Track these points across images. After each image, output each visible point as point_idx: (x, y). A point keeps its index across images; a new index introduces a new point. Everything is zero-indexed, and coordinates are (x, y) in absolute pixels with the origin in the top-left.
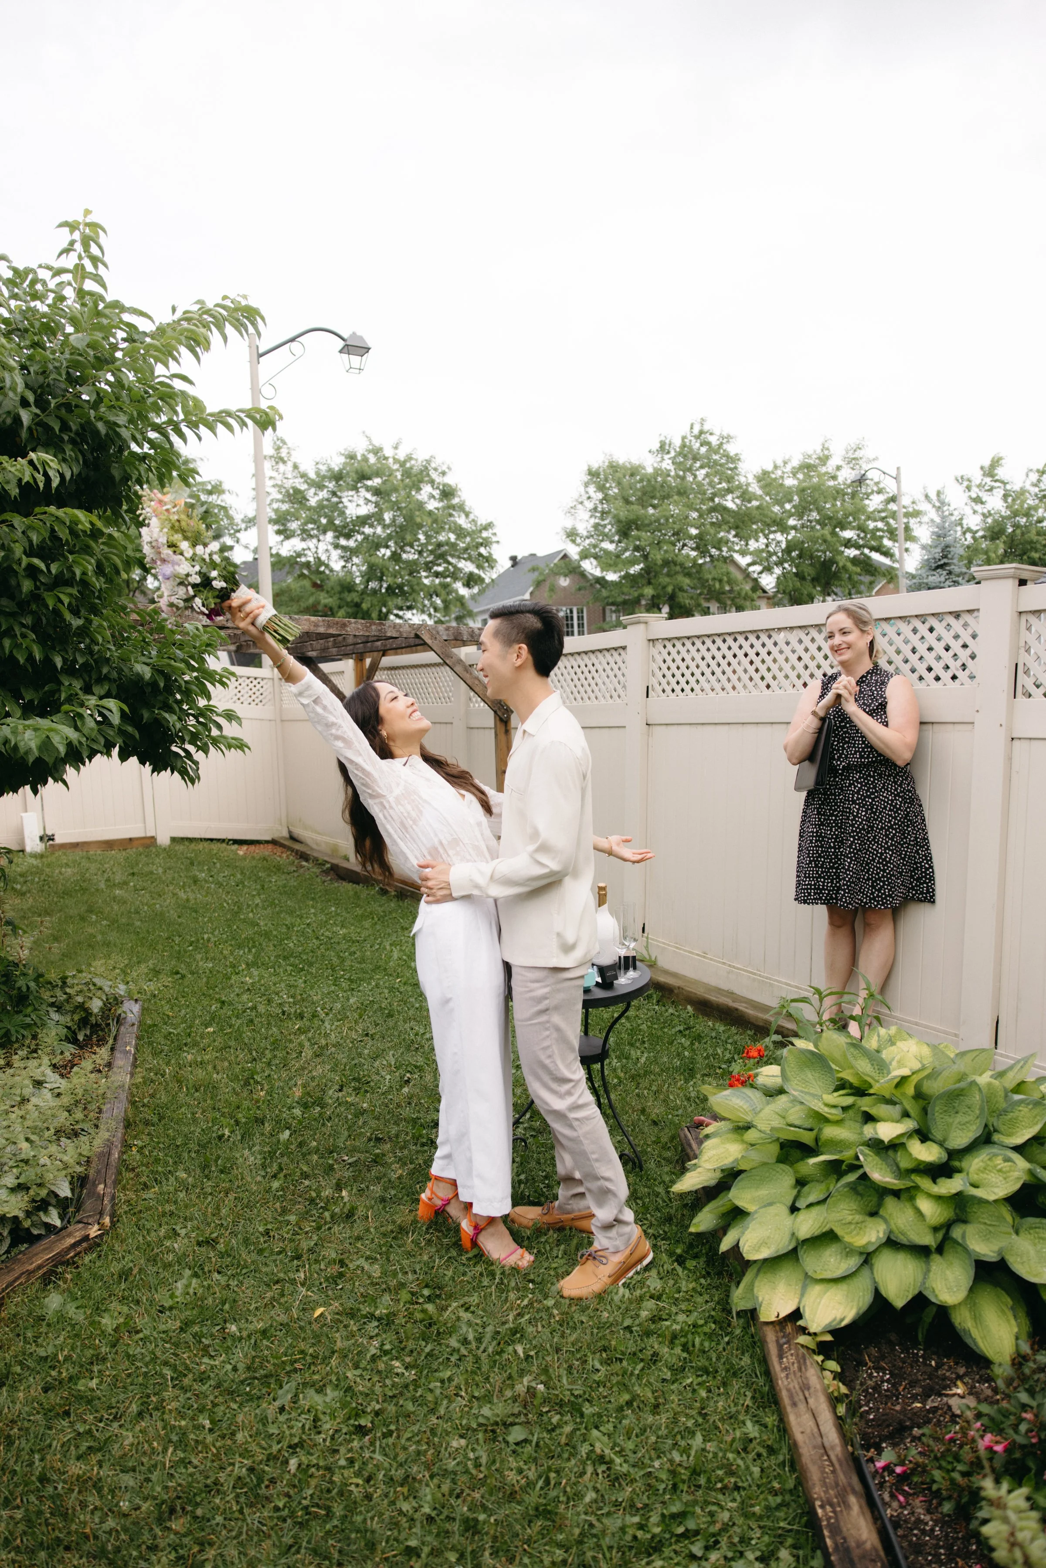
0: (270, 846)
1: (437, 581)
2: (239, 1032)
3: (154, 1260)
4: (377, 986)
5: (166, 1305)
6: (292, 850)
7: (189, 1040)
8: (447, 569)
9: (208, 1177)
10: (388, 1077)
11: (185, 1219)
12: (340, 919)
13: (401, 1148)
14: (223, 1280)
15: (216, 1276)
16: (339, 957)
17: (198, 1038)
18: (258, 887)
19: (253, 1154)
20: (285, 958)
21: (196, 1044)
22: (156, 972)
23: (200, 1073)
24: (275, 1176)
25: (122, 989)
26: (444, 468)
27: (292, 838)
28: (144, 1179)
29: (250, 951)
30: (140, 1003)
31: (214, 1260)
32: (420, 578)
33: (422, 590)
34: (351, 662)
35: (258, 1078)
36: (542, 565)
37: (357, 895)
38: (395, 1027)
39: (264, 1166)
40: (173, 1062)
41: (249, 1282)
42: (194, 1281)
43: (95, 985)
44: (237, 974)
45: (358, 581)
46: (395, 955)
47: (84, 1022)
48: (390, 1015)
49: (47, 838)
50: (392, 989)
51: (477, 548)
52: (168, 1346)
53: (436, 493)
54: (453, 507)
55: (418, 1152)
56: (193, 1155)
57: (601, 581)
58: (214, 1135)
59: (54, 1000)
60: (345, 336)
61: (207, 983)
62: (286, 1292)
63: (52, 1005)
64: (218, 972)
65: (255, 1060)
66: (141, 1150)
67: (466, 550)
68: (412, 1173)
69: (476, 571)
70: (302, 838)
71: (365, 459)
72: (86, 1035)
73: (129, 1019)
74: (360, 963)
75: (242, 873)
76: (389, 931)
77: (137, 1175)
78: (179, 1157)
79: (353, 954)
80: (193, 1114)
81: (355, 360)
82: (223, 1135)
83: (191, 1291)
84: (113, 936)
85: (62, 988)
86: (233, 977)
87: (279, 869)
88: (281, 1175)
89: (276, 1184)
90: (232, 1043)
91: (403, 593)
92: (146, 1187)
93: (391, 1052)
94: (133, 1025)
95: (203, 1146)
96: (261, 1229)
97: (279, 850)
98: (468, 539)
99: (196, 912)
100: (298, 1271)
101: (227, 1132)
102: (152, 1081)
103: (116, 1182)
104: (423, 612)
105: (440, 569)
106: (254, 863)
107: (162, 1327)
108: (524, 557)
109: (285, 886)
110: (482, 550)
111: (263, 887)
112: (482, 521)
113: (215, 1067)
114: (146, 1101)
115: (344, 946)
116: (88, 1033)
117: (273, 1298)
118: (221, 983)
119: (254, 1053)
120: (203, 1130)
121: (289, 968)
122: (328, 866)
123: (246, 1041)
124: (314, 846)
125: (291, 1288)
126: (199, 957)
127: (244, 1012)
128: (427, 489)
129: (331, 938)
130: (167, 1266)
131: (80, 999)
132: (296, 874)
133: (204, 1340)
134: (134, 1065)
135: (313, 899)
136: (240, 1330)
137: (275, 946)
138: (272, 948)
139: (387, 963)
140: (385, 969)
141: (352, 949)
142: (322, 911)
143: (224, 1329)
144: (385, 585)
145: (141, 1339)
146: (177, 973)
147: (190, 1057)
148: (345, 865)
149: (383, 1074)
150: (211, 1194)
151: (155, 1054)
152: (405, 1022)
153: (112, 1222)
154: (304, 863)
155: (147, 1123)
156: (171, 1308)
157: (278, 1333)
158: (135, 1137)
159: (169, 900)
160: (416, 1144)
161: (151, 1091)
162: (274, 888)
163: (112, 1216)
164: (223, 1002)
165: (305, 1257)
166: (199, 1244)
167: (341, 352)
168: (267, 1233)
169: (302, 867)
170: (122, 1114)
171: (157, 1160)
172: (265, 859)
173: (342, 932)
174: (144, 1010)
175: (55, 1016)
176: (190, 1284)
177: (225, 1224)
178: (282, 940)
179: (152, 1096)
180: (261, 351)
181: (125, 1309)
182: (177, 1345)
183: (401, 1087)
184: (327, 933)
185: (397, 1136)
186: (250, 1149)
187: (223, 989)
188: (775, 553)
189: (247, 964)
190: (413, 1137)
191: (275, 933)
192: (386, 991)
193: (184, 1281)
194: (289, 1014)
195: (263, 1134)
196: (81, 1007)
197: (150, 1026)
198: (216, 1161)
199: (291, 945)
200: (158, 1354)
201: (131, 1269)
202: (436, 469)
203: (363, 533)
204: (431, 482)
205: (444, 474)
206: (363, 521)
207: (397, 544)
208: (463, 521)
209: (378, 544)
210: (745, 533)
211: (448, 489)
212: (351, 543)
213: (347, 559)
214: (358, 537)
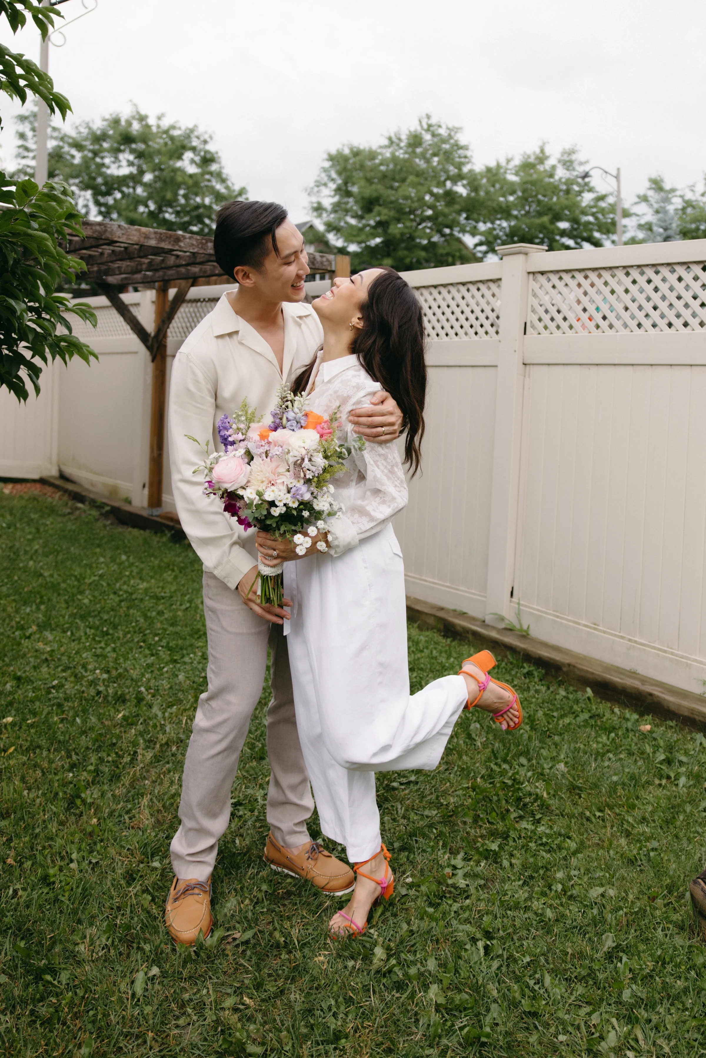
0: (38, 485)
6: (66, 491)
8: (202, 230)
12: (135, 570)
16: (146, 617)
18: (33, 530)
20: (83, 618)
26: (206, 137)
27: (63, 476)
29: (38, 609)
37: (146, 542)
53: (198, 159)
54: (211, 173)
70: (74, 478)
71: (129, 124)
75: (11, 514)
79: (160, 613)
87: (52, 510)
97: (49, 490)
105: (195, 229)
106: (23, 503)
109: (63, 530)
111: (38, 530)
112: (236, 187)
115: (148, 603)
118: (11, 651)
119: (76, 756)
121: (90, 632)
122: (108, 508)
123: (60, 737)
124: (87, 486)
127: (49, 693)
128: (188, 155)
129: (131, 594)
132: (72, 517)
135: (99, 546)
137: (66, 602)
138: (64, 605)
142: (113, 560)
148: (127, 508)
154: (80, 505)
162: (50, 532)
164: (19, 679)
169: (77, 509)
172: (35, 499)
173: (144, 585)
178: (74, 595)
184: (125, 587)
187: (15, 659)
188: (498, 236)
189: (38, 625)
191: (63, 585)
194: (105, 697)
199: (86, 601)
202: (198, 138)
203: (122, 192)
204: (194, 149)
205: (205, 142)
206: (122, 181)
207: (156, 203)
208: (219, 187)
209: (138, 201)
210: (475, 216)
211: (208, 156)
212: (110, 200)
213: (106, 215)
214: (118, 195)
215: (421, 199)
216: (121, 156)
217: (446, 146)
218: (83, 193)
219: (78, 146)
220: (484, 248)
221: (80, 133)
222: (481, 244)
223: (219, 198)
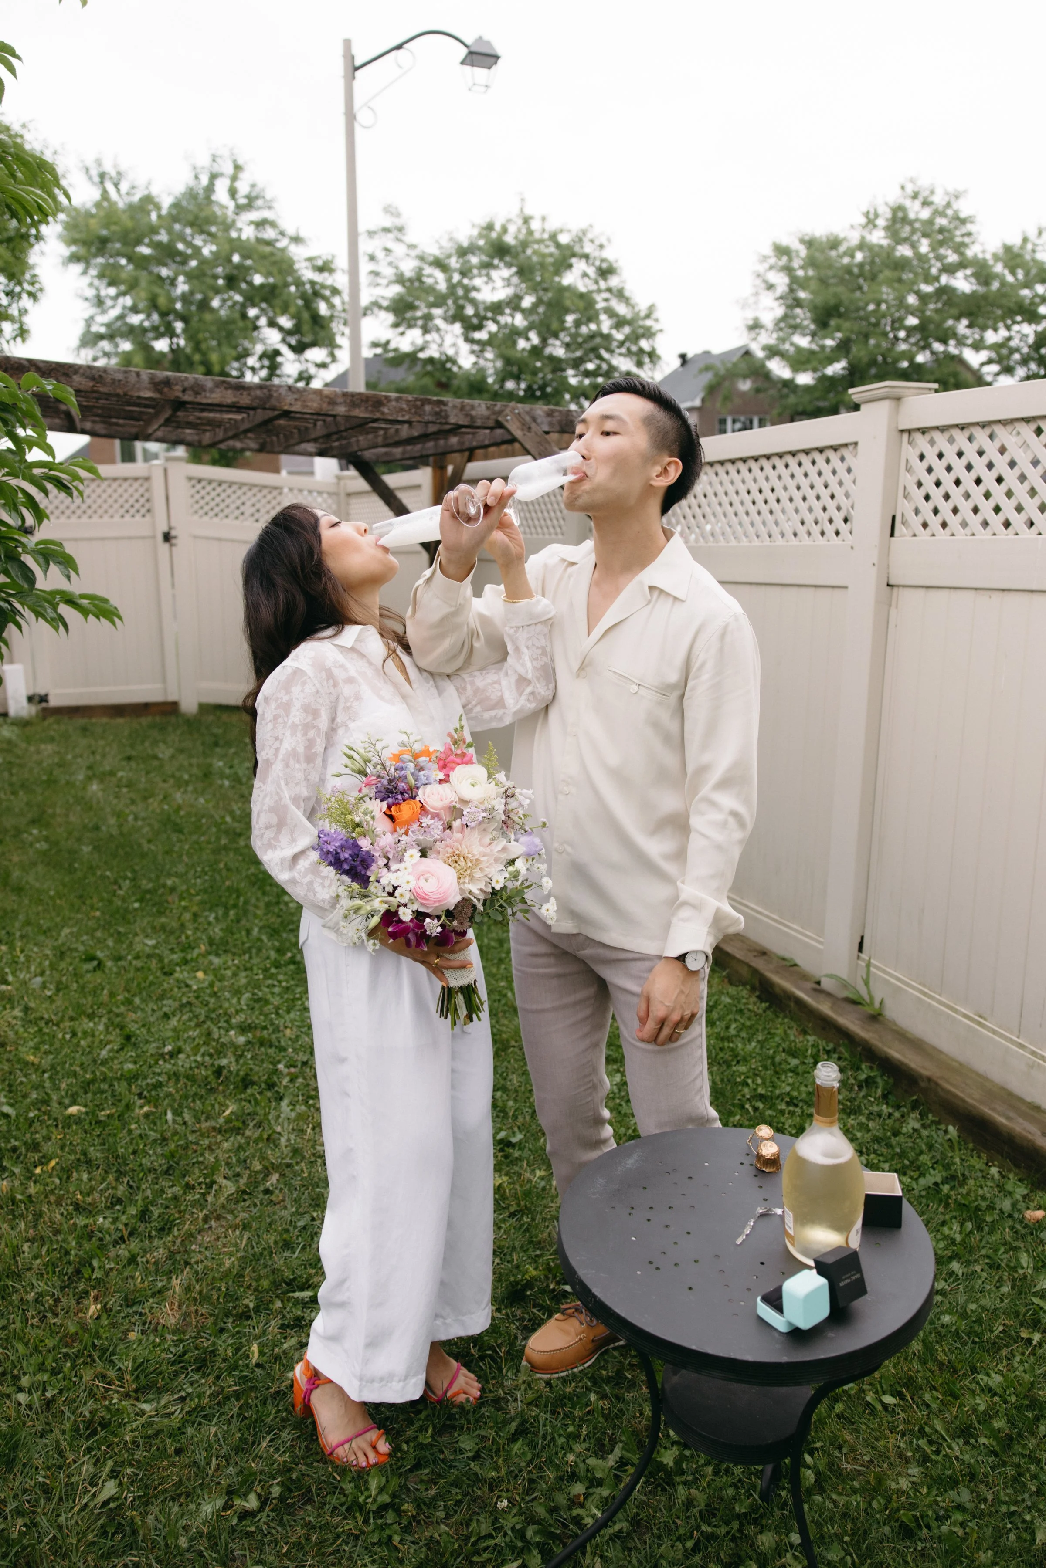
8: (599, 367)
26: (603, 240)
32: (566, 378)
34: (427, 472)
36: (718, 364)
45: (490, 380)
49: (37, 699)
51: (638, 340)
53: (591, 271)
54: (610, 290)
57: (789, 384)
60: (469, 42)
67: (622, 344)
69: (634, 370)
71: (505, 230)
81: (480, 73)
98: (627, 329)
105: (590, 366)
108: (695, 355)
110: (644, 344)
112: (644, 305)
128: (580, 266)
167: (463, 63)
180: (358, 63)
188: (1017, 350)
202: (592, 241)
203: (496, 322)
204: (586, 258)
205: (601, 246)
206: (497, 308)
207: (539, 334)
208: (620, 308)
209: (515, 333)
210: (981, 320)
211: (604, 265)
212: (483, 335)
213: (479, 354)
214: (492, 327)
215: (901, 302)
216: (494, 274)
217: (941, 221)
218: (449, 327)
219: (440, 264)
220: (995, 368)
221: (441, 248)
222: (990, 362)
223: (620, 323)
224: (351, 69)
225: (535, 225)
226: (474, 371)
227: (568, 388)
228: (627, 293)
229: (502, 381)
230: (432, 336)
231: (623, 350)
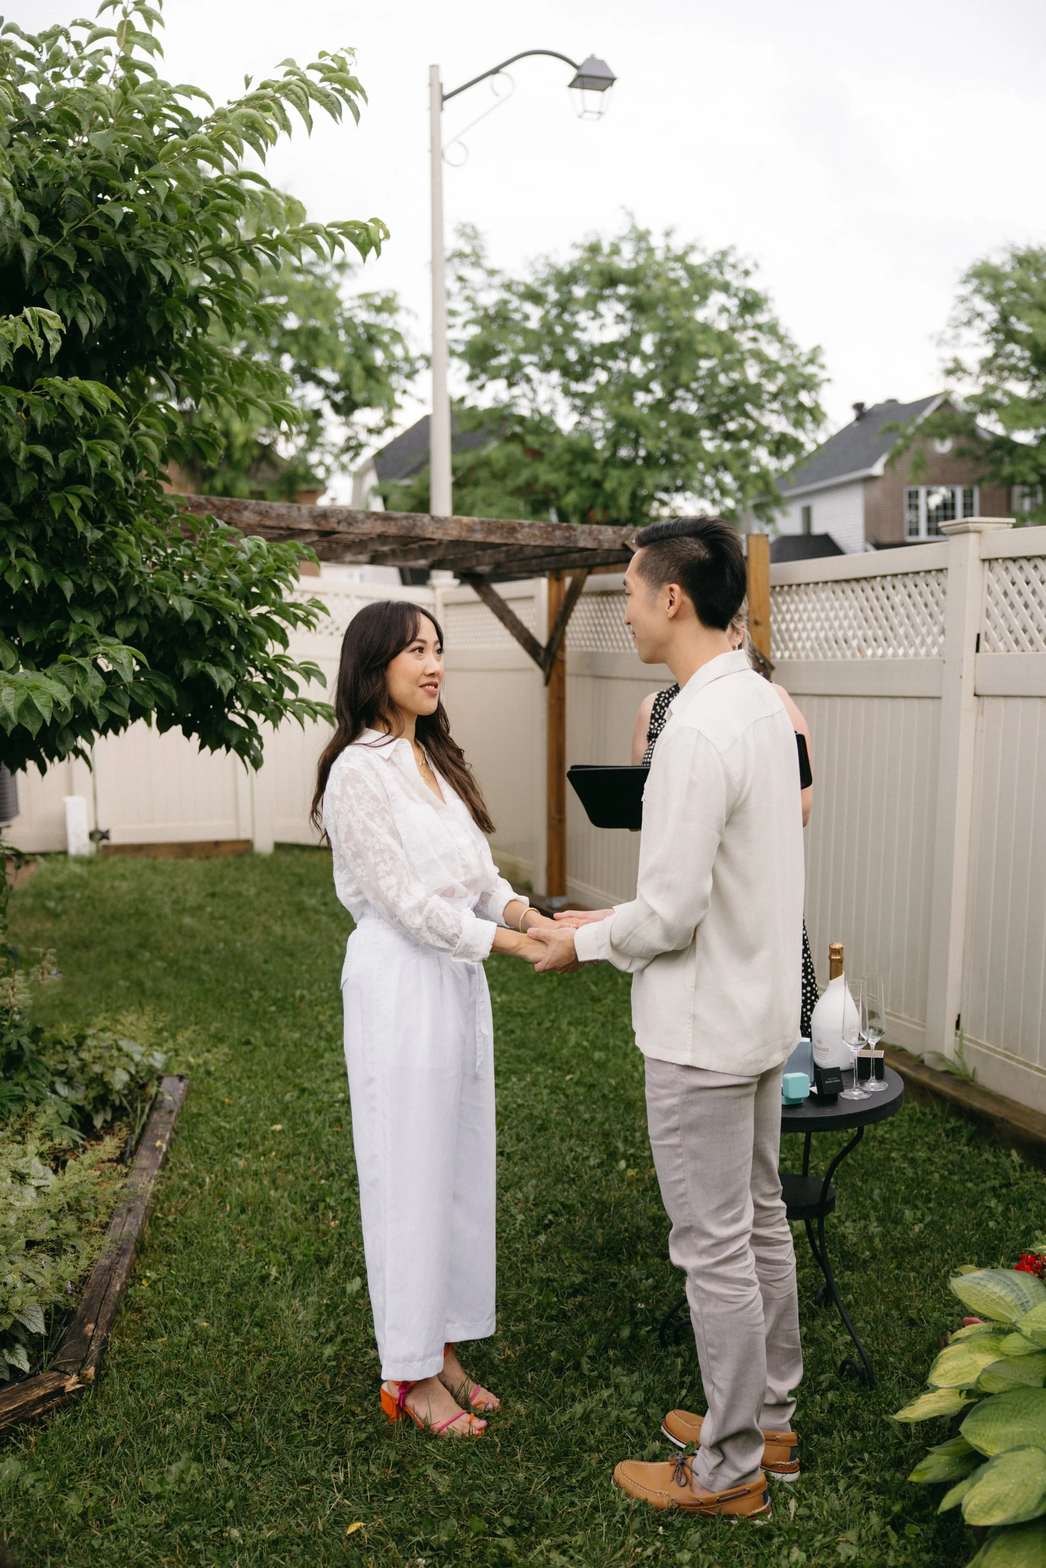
1: (727, 446)
2: (317, 1133)
3: (144, 1432)
4: (534, 1083)
5: (153, 1492)
7: (245, 1140)
8: (743, 427)
9: (237, 1331)
10: (520, 1217)
11: (197, 1383)
13: (518, 1320)
14: (233, 1469)
15: (225, 1463)
17: (258, 1138)
19: (305, 1308)
21: (253, 1146)
22: (219, 1039)
23: (251, 1187)
24: (330, 1340)
25: (158, 1060)
26: (748, 265)
28: (149, 1324)
30: (186, 1081)
31: (224, 1440)
32: (700, 442)
33: (700, 459)
34: (543, 583)
35: (331, 1201)
36: (906, 419)
38: (547, 1147)
39: (317, 1325)
40: (217, 1168)
41: (267, 1476)
42: (194, 1465)
43: (120, 1049)
44: (333, 1050)
45: (599, 445)
46: (573, 1039)
47: (102, 1101)
48: (543, 1128)
49: (99, 835)
50: (554, 1089)
51: (796, 393)
52: (146, 1544)
53: (733, 304)
54: (759, 327)
55: (540, 1327)
56: (223, 1298)
57: (1005, 446)
58: (256, 1274)
59: (62, 1067)
60: (579, 62)
61: (287, 1061)
62: (315, 1496)
63: (62, 1073)
64: (306, 1045)
65: (332, 1175)
66: (153, 1285)
67: (775, 396)
68: (526, 1355)
69: (790, 431)
71: (617, 252)
72: (105, 1121)
73: (166, 1104)
74: (518, 1047)
76: (571, 1001)
77: (142, 1319)
78: (203, 1299)
80: (234, 1243)
81: (594, 97)
82: (268, 1276)
83: (188, 1480)
84: (168, 984)
85: (76, 1053)
86: (327, 1055)
88: (339, 1339)
89: (328, 1351)
90: (304, 1149)
91: (670, 463)
92: (152, 1335)
93: (534, 1182)
94: (171, 1112)
95: (239, 1287)
96: (298, 1409)
98: (781, 378)
99: (292, 955)
100: (336, 1470)
101: (274, 1272)
102: (184, 1192)
103: (111, 1324)
104: (702, 495)
105: (732, 426)
107: (142, 1520)
108: (877, 406)
110: (804, 397)
112: (805, 347)
113: (274, 1181)
114: (171, 1218)
116: (109, 1118)
117: (296, 1502)
118: (307, 1062)
119: (333, 1167)
120: (242, 1266)
123: (324, 1147)
125: (324, 1492)
126: (282, 1022)
127: (331, 1106)
128: (717, 298)
130: (162, 1441)
131: (97, 1068)
133: (194, 1543)
134: (162, 1167)
136: (243, 1536)
139: (558, 1050)
140: (553, 1060)
141: (510, 1026)
143: (221, 1531)
144: (642, 453)
145: (114, 1532)
146: (248, 1043)
147: (241, 1163)
149: (514, 1210)
150: (237, 1354)
151: (195, 1155)
152: (562, 1139)
153: (97, 1374)
155: (168, 1249)
156: (159, 1497)
157: (295, 1547)
158: (149, 1267)
159: (257, 934)
160: (541, 1317)
161: (181, 1206)
163: (98, 1368)
165: (350, 1453)
166: (210, 1418)
167: (573, 85)
168: (304, 1415)
170: (135, 1234)
171: (173, 1300)
174: (189, 1090)
175: (63, 1090)
176: (189, 1468)
177: (249, 1396)
179: (182, 1213)
180: (446, 91)
181: (100, 1492)
182: (157, 1544)
183: (538, 1233)
185: (515, 1303)
186: (303, 1299)
187: (308, 1070)
190: (537, 1306)
192: (545, 1092)
193: (181, 1464)
195: (323, 1281)
196: (98, 1079)
197: (193, 1116)
198: (252, 1309)
200: (132, 1552)
201: (113, 1439)
202: (734, 266)
203: (608, 369)
204: (725, 288)
205: (747, 273)
206: (609, 351)
207: (663, 386)
208: (772, 351)
209: (632, 385)
211: (749, 298)
212: (588, 387)
213: (583, 412)
214: (602, 376)
216: (604, 308)
218: (544, 377)
219: (535, 297)
221: (535, 272)
223: (770, 369)
224: (438, 99)
225: (657, 241)
226: (576, 435)
227: (704, 455)
228: (782, 331)
229: (615, 446)
230: (521, 389)
231: (776, 406)
